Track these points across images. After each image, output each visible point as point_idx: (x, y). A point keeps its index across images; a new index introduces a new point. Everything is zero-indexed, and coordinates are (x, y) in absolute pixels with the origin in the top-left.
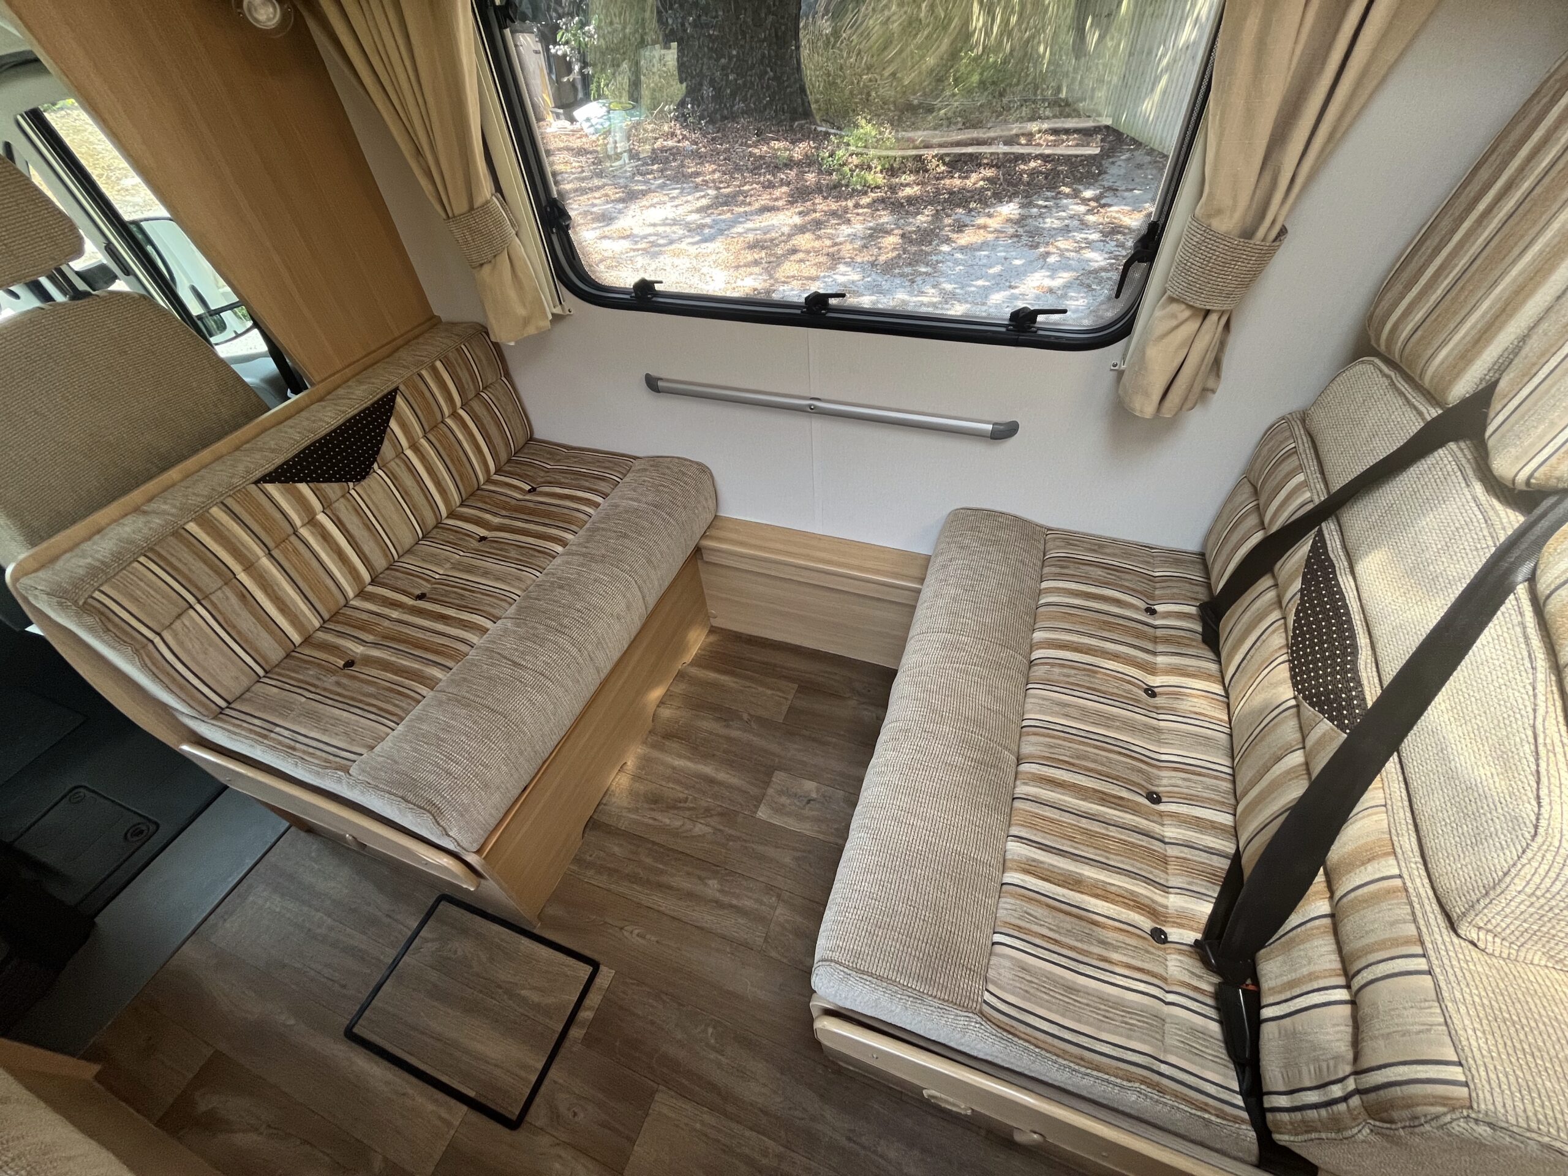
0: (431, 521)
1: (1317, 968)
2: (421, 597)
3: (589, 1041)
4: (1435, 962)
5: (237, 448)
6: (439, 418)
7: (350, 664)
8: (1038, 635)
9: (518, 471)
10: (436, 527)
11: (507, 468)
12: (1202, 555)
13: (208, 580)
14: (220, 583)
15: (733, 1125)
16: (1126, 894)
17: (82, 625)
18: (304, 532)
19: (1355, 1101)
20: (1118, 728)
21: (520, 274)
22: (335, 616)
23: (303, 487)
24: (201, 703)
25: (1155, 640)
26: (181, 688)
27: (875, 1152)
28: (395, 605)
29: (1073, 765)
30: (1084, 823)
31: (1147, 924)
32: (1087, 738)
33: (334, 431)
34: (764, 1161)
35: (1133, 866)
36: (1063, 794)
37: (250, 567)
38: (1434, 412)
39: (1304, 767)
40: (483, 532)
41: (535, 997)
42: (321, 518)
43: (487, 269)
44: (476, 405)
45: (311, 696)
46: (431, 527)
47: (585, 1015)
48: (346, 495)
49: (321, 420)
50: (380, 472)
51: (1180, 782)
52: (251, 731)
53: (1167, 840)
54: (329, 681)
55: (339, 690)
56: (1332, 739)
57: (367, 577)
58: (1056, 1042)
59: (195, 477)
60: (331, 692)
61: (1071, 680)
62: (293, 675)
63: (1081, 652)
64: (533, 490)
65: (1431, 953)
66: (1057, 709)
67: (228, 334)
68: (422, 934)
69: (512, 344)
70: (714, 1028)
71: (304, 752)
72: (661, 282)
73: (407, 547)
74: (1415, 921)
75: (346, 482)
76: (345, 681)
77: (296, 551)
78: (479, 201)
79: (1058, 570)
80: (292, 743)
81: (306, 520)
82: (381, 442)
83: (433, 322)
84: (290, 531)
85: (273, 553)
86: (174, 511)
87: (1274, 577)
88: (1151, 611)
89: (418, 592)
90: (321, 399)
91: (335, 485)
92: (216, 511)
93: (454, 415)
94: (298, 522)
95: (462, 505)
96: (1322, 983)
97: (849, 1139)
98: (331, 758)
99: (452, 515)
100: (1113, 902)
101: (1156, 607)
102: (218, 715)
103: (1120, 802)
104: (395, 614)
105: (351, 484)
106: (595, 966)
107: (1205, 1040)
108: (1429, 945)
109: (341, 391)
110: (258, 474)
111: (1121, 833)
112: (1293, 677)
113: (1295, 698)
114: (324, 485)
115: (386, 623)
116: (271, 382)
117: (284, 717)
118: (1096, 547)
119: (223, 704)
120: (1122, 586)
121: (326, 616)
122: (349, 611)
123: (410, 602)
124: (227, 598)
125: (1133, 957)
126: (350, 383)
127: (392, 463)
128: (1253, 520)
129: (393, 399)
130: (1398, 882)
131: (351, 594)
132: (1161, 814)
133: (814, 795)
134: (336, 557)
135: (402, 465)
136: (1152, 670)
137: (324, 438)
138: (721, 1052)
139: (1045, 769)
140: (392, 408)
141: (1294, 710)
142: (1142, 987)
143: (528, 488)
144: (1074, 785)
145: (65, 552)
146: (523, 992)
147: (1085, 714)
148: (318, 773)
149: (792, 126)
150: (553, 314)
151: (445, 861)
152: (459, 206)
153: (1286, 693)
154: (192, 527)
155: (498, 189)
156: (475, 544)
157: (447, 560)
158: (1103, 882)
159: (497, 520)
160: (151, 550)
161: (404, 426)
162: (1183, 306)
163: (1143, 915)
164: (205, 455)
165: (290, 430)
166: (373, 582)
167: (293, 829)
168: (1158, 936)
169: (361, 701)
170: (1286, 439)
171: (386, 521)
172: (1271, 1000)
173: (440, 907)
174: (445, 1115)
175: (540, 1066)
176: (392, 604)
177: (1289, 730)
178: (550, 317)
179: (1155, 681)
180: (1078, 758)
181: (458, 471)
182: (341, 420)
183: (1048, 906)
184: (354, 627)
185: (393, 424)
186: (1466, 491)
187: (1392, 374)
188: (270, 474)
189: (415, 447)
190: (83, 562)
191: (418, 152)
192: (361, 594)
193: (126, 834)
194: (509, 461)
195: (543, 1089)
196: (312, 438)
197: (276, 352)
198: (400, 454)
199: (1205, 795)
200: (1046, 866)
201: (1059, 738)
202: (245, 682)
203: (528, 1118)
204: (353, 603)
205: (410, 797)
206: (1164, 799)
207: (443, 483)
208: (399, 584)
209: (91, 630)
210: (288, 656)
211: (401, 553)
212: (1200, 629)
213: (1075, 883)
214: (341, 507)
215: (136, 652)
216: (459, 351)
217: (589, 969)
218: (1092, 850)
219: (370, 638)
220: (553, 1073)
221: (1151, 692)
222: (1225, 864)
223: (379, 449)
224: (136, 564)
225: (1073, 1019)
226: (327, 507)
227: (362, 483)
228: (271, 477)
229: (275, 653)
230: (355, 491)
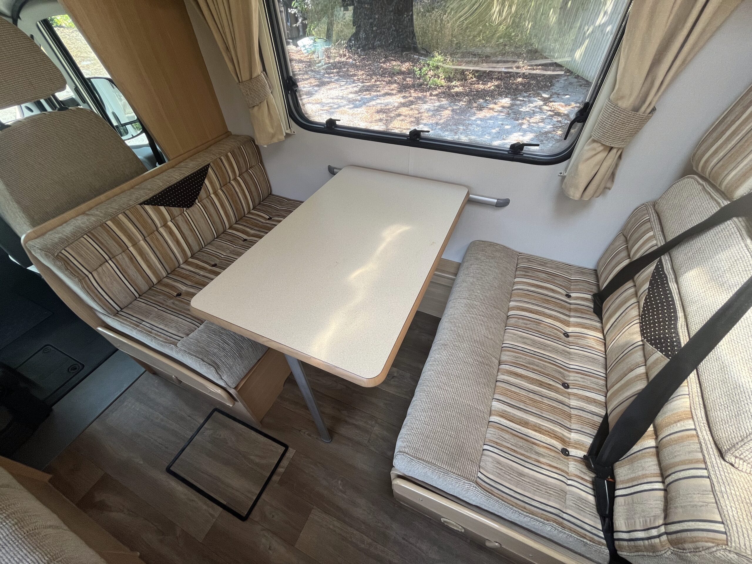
0: (221, 230)
1: (647, 472)
2: (215, 265)
3: (281, 482)
4: (712, 473)
5: (132, 188)
6: (228, 181)
7: (179, 295)
8: (512, 304)
9: (264, 209)
10: (223, 233)
11: (258, 207)
12: (596, 271)
13: (115, 248)
14: (121, 251)
15: (349, 528)
16: (550, 431)
17: (55, 265)
18: (161, 230)
19: (664, 538)
20: (549, 351)
21: (272, 112)
22: (173, 271)
23: (162, 208)
24: (109, 308)
25: (570, 310)
26: (100, 299)
27: (416, 546)
28: (202, 268)
29: (527, 367)
30: (531, 395)
31: (560, 446)
32: (534, 355)
33: (178, 182)
34: (363, 546)
35: (555, 418)
36: (521, 380)
37: (135, 244)
38: (726, 203)
39: (645, 375)
40: (245, 237)
41: (257, 460)
42: (170, 224)
43: (256, 108)
44: (246, 175)
45: (160, 308)
46: (221, 233)
47: (281, 470)
48: (182, 214)
49: (172, 177)
50: (198, 204)
51: (580, 379)
52: (131, 323)
53: (571, 406)
54: (169, 302)
55: (174, 307)
56: (661, 361)
57: (189, 254)
58: (512, 499)
59: (112, 199)
60: (170, 307)
61: (528, 326)
62: (153, 298)
63: (533, 313)
64: (270, 219)
65: (710, 467)
66: (519, 339)
67: (129, 136)
68: (205, 426)
69: (266, 146)
70: (342, 481)
71: (156, 334)
72: (339, 120)
73: (209, 241)
74: (702, 451)
75: (183, 207)
76: (176, 302)
77: (157, 239)
78: (254, 75)
79: (524, 273)
80: (150, 330)
81: (163, 224)
82: (200, 190)
83: (228, 134)
84: (155, 229)
85: (146, 239)
86: (101, 215)
87: (634, 281)
88: (568, 296)
89: (213, 263)
90: (173, 167)
91: (177, 208)
92: (121, 216)
93: (235, 179)
94: (159, 225)
95: (236, 223)
96: (649, 480)
97: (404, 539)
98: (168, 338)
99: (231, 227)
100: (543, 434)
101: (571, 294)
102: (116, 314)
103: (550, 387)
104: (202, 273)
105: (185, 209)
106: (286, 447)
107: (586, 503)
108: (709, 464)
109: (182, 164)
110: (142, 200)
111: (549, 401)
112: (642, 331)
113: (642, 341)
114: (172, 208)
115: (198, 277)
116: (149, 158)
117: (147, 317)
118: (543, 263)
119: (119, 309)
120: (555, 283)
121: (169, 272)
122: (180, 270)
123: (210, 268)
124: (124, 259)
125: (552, 461)
126: (187, 161)
127: (205, 200)
128: (624, 254)
129: (207, 169)
130: (694, 432)
131: (181, 261)
132: (569, 394)
133: (395, 374)
134: (175, 243)
135: (209, 201)
136: (568, 324)
137: (174, 185)
138: (344, 493)
139: (513, 368)
140: (206, 173)
141: (641, 347)
142: (556, 476)
143: (268, 217)
144: (527, 377)
145: (50, 231)
146: (252, 457)
147: (534, 343)
148: (162, 345)
149: (402, 54)
150: (286, 134)
151: (219, 391)
152: (245, 76)
153: (638, 338)
154: (109, 223)
155: (264, 69)
156: (242, 242)
157: (228, 249)
158: (539, 424)
159: (252, 232)
160: (90, 233)
161: (211, 183)
162: (599, 145)
163: (558, 441)
164: (117, 190)
165: (158, 181)
166: (192, 257)
167: (147, 372)
168: (565, 452)
169: (184, 313)
170: (645, 214)
171: (200, 227)
172: (621, 486)
173: (214, 414)
174: (211, 511)
175: (258, 492)
176: (200, 268)
177: (638, 356)
178: (285, 135)
179: (569, 330)
180: (529, 364)
181: (235, 206)
182: (182, 177)
183: (511, 433)
184: (182, 277)
185: (206, 181)
186: (741, 242)
187: (704, 183)
188: (147, 201)
189: (216, 193)
190: (57, 236)
191: (227, 49)
192: (186, 262)
193: (68, 370)
194: (259, 204)
195: (259, 503)
196: (169, 184)
197: (152, 144)
198: (209, 196)
199: (591, 386)
200: (511, 414)
201: (520, 353)
202: (129, 299)
203: (251, 517)
204: (182, 266)
205: (206, 359)
206: (571, 387)
207: (228, 212)
208: (205, 259)
209: (59, 268)
210: (150, 289)
211: (206, 244)
212: (592, 306)
213: (525, 424)
214: (180, 220)
215: (80, 281)
216: (239, 148)
217: (283, 448)
218: (534, 408)
219: (189, 283)
220: (263, 496)
221: (566, 335)
222: (600, 420)
223: (199, 193)
224: (82, 239)
225: (522, 489)
226: (173, 219)
227: (190, 209)
228: (148, 202)
229: (144, 287)
230: (186, 212)
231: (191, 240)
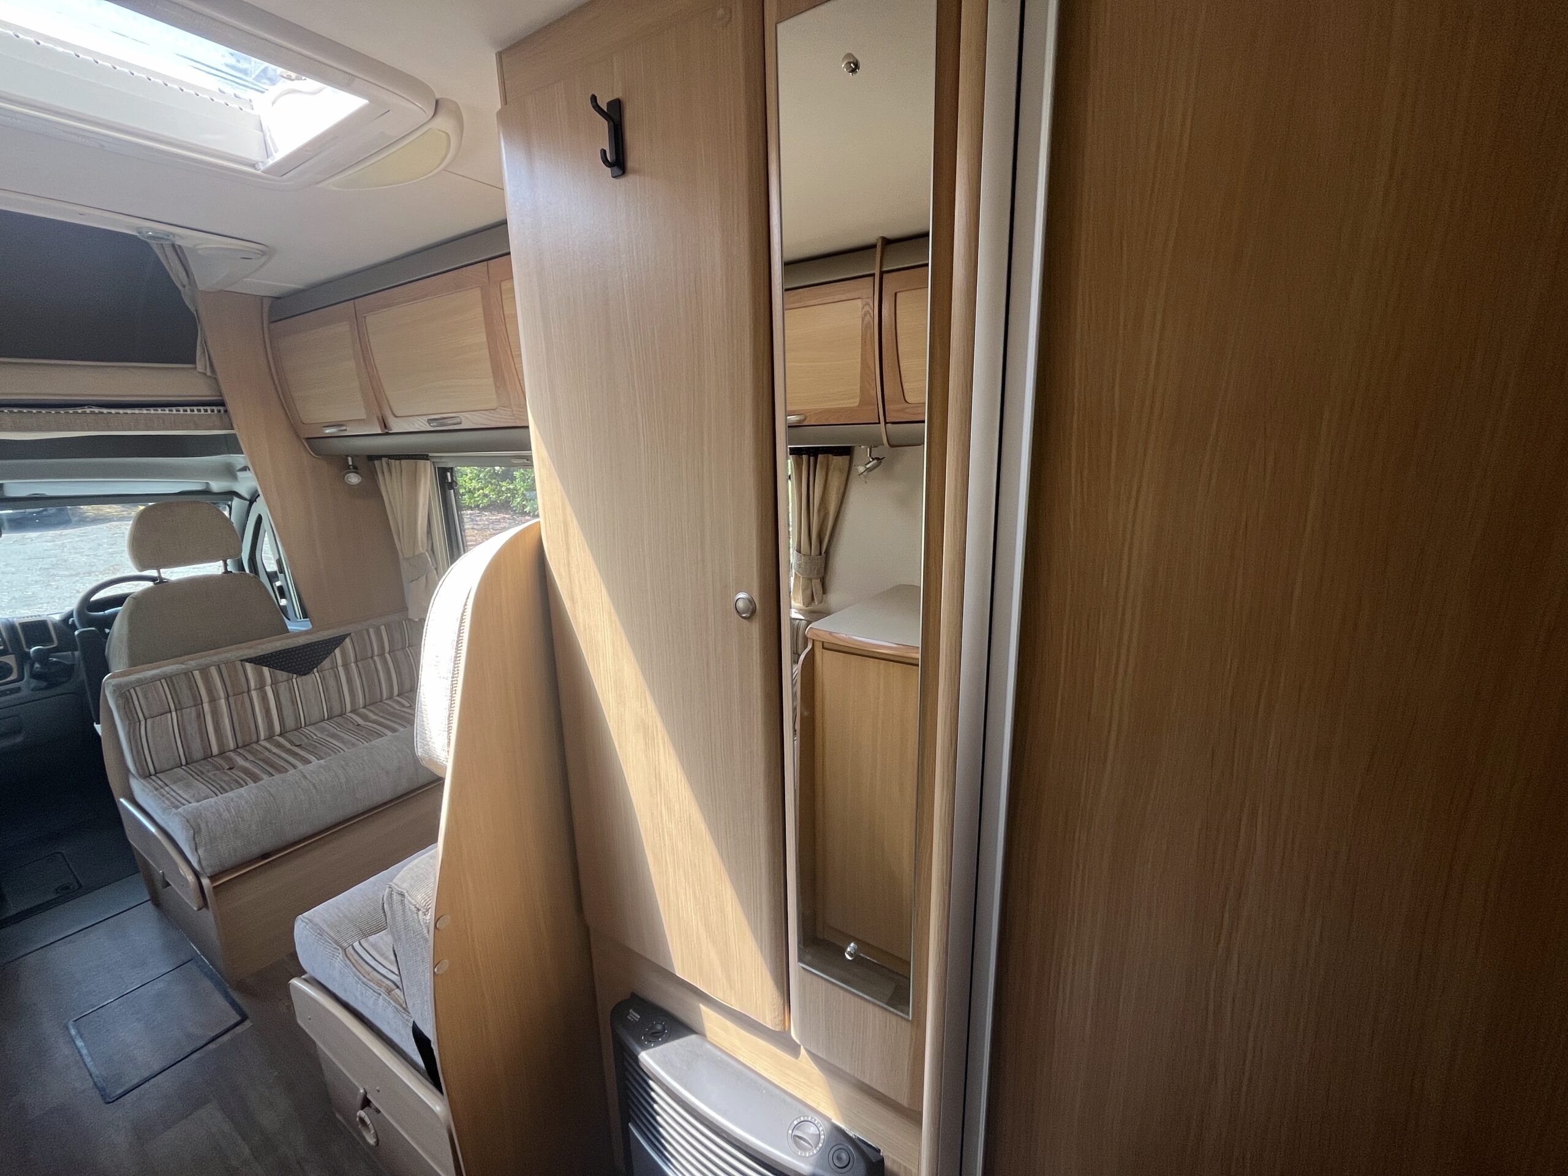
0: (337, 710)
2: (298, 746)
6: (370, 655)
7: (231, 768)
10: (340, 715)
13: (187, 700)
14: (192, 703)
18: (254, 694)
22: (245, 745)
23: (266, 670)
24: (142, 766)
26: (138, 752)
33: (299, 646)
37: (213, 700)
42: (268, 689)
43: (414, 583)
44: (400, 654)
45: (197, 777)
46: (335, 714)
48: (289, 680)
50: (317, 674)
52: (154, 786)
54: (212, 773)
55: (213, 777)
57: (277, 729)
60: (208, 777)
62: (198, 767)
68: (164, 976)
73: (313, 721)
75: (293, 673)
76: (220, 774)
77: (243, 703)
78: (417, 552)
81: (258, 687)
82: (325, 659)
84: (246, 689)
85: (229, 697)
89: (298, 743)
91: (285, 673)
92: (213, 671)
93: (382, 655)
94: (252, 688)
95: (364, 707)
98: (177, 802)
99: (353, 711)
102: (146, 775)
104: (275, 750)
105: (295, 676)
106: (244, 1018)
110: (245, 657)
114: (278, 672)
115: (267, 753)
117: (175, 782)
121: (240, 745)
122: (256, 747)
123: (289, 746)
124: (191, 714)
127: (327, 671)
129: (345, 638)
131: (262, 735)
134: (264, 711)
135: (332, 673)
137: (292, 648)
140: (342, 643)
143: (407, 704)
145: (138, 672)
148: (164, 810)
154: (197, 673)
155: (432, 549)
156: (352, 727)
157: (328, 731)
160: (171, 677)
161: (344, 654)
166: (281, 735)
167: (149, 902)
169: (216, 782)
171: (306, 702)
175: (159, 1069)
176: (279, 746)
181: (369, 687)
182: (308, 642)
184: (251, 753)
185: (337, 651)
189: (346, 665)
190: (139, 677)
192: (269, 739)
198: (334, 667)
202: (172, 764)
203: (120, 1100)
204: (260, 742)
208: (293, 738)
210: (205, 759)
211: (308, 723)
214: (283, 688)
215: (130, 724)
219: (252, 759)
220: (161, 1076)
223: (322, 662)
224: (158, 682)
226: (275, 683)
227: (303, 677)
228: (250, 660)
229: (198, 754)
230: (296, 680)
231: (288, 711)
